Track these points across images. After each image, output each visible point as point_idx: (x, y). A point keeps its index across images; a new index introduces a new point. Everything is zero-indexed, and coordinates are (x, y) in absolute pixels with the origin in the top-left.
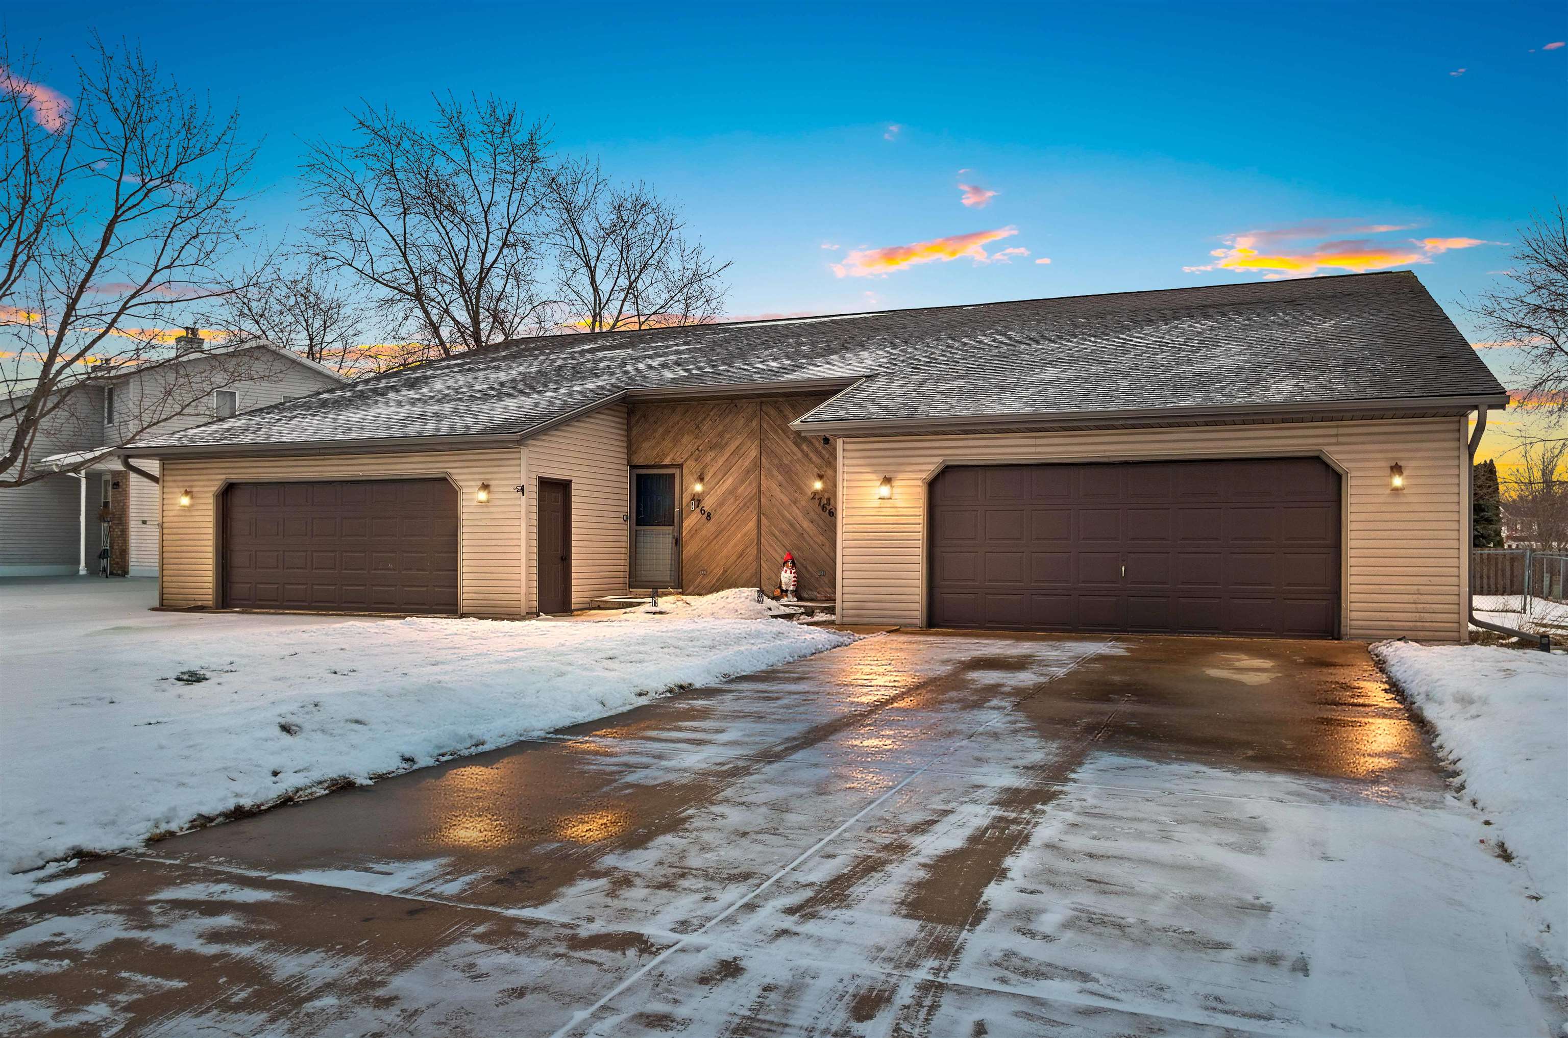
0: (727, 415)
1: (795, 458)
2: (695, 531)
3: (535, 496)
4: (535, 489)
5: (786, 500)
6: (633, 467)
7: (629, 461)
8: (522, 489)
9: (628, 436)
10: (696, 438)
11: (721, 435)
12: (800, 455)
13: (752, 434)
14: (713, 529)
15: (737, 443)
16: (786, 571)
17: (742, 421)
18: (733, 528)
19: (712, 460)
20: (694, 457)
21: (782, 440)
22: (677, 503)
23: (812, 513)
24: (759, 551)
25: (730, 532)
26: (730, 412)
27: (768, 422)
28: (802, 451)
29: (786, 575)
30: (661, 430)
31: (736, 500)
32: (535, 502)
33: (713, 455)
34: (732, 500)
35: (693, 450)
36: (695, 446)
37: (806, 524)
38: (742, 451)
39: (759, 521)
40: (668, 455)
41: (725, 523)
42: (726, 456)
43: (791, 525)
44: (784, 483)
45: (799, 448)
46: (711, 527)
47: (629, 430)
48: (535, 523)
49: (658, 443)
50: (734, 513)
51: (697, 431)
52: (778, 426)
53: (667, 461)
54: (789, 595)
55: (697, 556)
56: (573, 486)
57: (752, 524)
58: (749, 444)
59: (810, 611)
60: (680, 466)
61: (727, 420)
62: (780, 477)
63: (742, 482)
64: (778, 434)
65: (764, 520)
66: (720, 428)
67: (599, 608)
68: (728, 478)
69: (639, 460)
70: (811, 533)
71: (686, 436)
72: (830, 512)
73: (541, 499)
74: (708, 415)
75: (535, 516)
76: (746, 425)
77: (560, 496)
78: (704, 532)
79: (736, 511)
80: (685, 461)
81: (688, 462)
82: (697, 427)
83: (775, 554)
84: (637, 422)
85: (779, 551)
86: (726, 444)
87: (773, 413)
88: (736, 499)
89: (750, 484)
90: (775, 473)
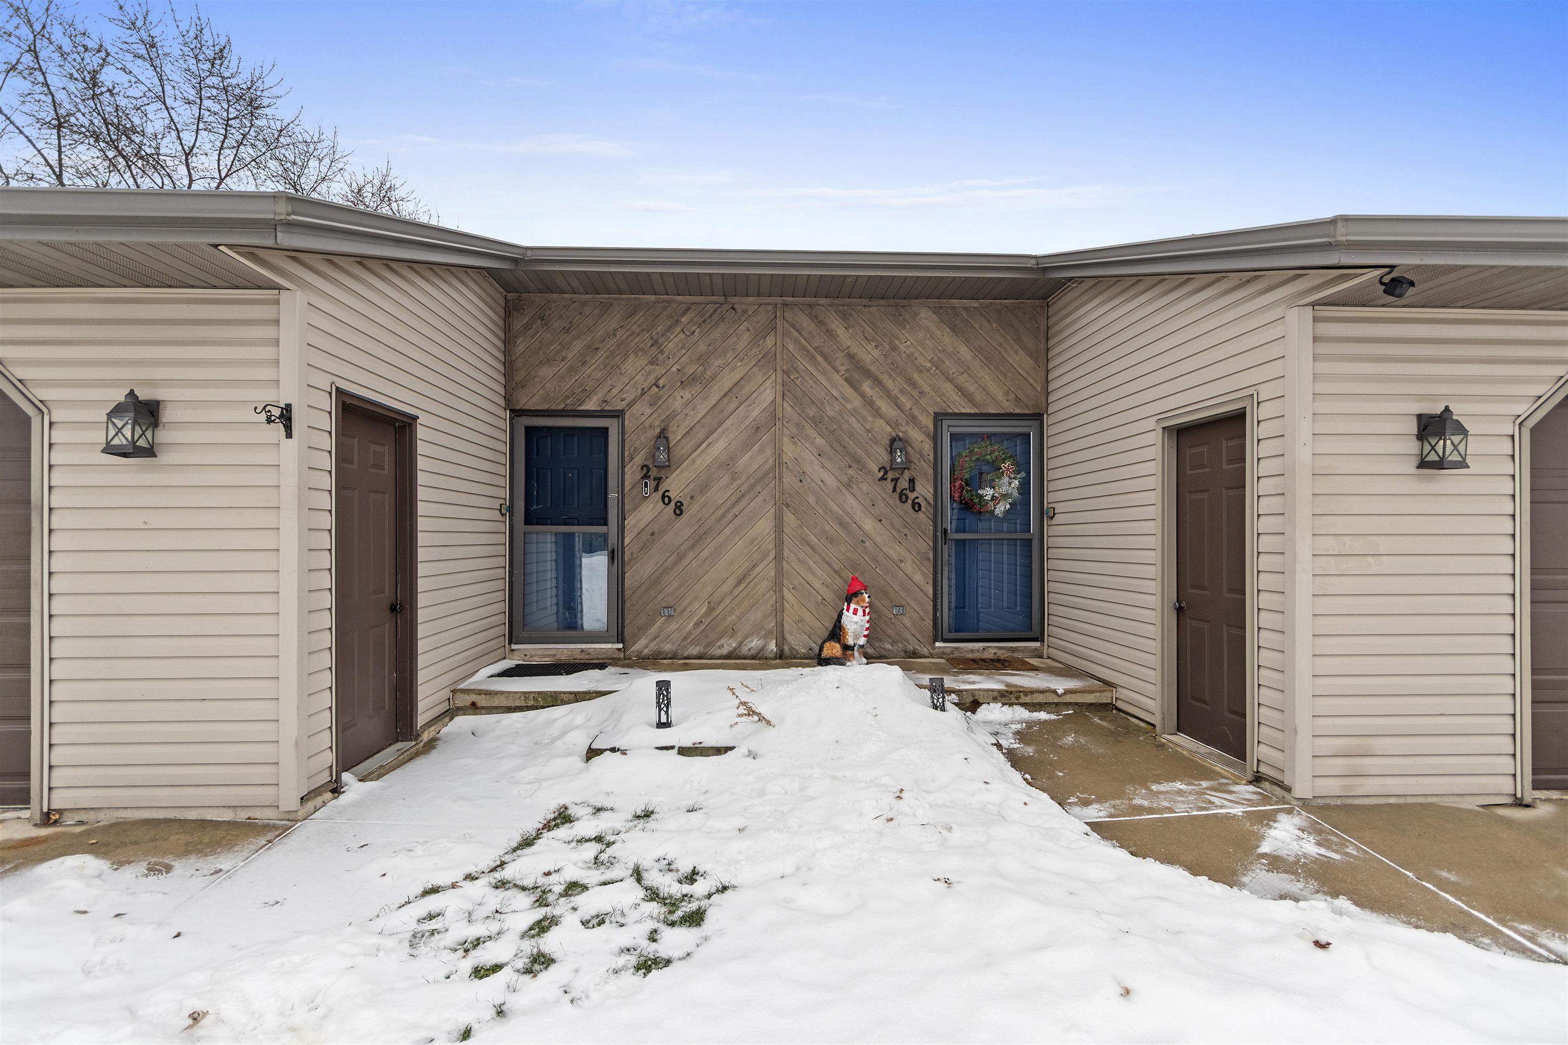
0: (716, 325)
1: (849, 406)
2: (652, 536)
3: (328, 443)
4: (327, 422)
5: (831, 481)
6: (516, 413)
7: (508, 399)
8: (286, 417)
9: (507, 352)
10: (651, 363)
11: (704, 360)
12: (857, 402)
13: (767, 360)
14: (688, 532)
15: (736, 376)
16: (855, 612)
17: (746, 337)
18: (728, 531)
19: (686, 405)
20: (646, 398)
21: (824, 373)
22: (612, 482)
23: (881, 505)
24: (779, 571)
25: (722, 538)
26: (722, 319)
27: (797, 342)
28: (862, 395)
29: (856, 618)
30: (578, 346)
31: (733, 479)
32: (327, 462)
33: (687, 396)
34: (726, 479)
35: (646, 385)
36: (651, 379)
37: (868, 524)
38: (746, 391)
39: (779, 520)
40: (593, 392)
41: (713, 520)
42: (713, 400)
43: (842, 524)
44: (827, 448)
45: (856, 389)
46: (683, 528)
47: (508, 340)
48: (328, 521)
49: (572, 370)
50: (728, 504)
51: (654, 350)
52: (816, 349)
53: (591, 405)
54: (856, 654)
55: (655, 581)
56: (421, 433)
57: (765, 526)
58: (759, 379)
59: (968, 700)
60: (618, 415)
61: (716, 333)
62: (819, 441)
63: (746, 447)
64: (816, 364)
65: (790, 519)
66: (702, 347)
67: (474, 708)
68: (717, 440)
69: (528, 400)
70: (878, 539)
71: (632, 358)
72: (914, 504)
73: (343, 457)
74: (677, 322)
75: (327, 502)
76: (754, 342)
77: (386, 452)
78: (668, 537)
79: (733, 499)
80: (630, 405)
81: (634, 409)
82: (655, 343)
83: (810, 578)
84: (527, 327)
85: (819, 572)
86: (714, 377)
87: (807, 324)
88: (734, 477)
89: (761, 450)
90: (811, 432)
